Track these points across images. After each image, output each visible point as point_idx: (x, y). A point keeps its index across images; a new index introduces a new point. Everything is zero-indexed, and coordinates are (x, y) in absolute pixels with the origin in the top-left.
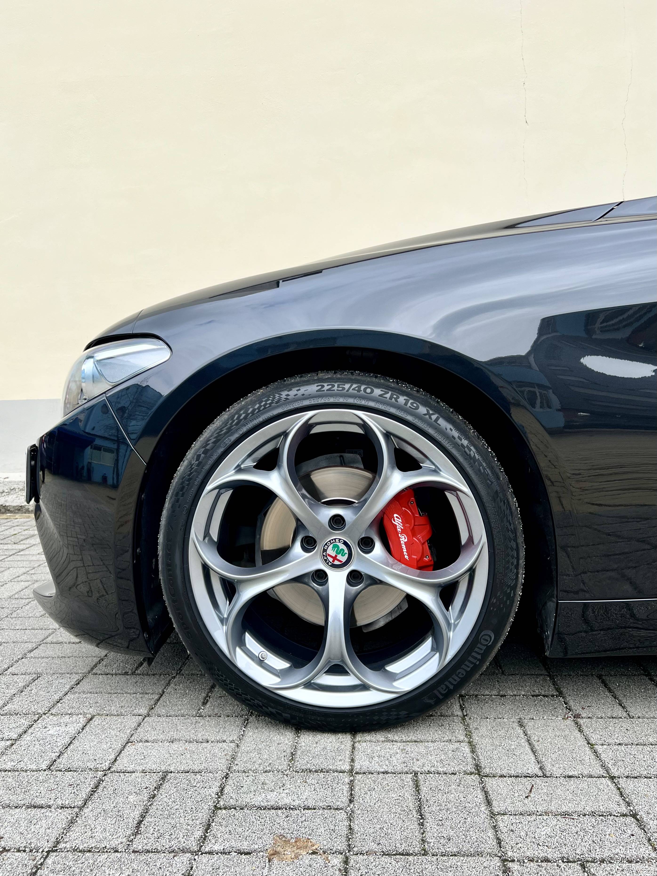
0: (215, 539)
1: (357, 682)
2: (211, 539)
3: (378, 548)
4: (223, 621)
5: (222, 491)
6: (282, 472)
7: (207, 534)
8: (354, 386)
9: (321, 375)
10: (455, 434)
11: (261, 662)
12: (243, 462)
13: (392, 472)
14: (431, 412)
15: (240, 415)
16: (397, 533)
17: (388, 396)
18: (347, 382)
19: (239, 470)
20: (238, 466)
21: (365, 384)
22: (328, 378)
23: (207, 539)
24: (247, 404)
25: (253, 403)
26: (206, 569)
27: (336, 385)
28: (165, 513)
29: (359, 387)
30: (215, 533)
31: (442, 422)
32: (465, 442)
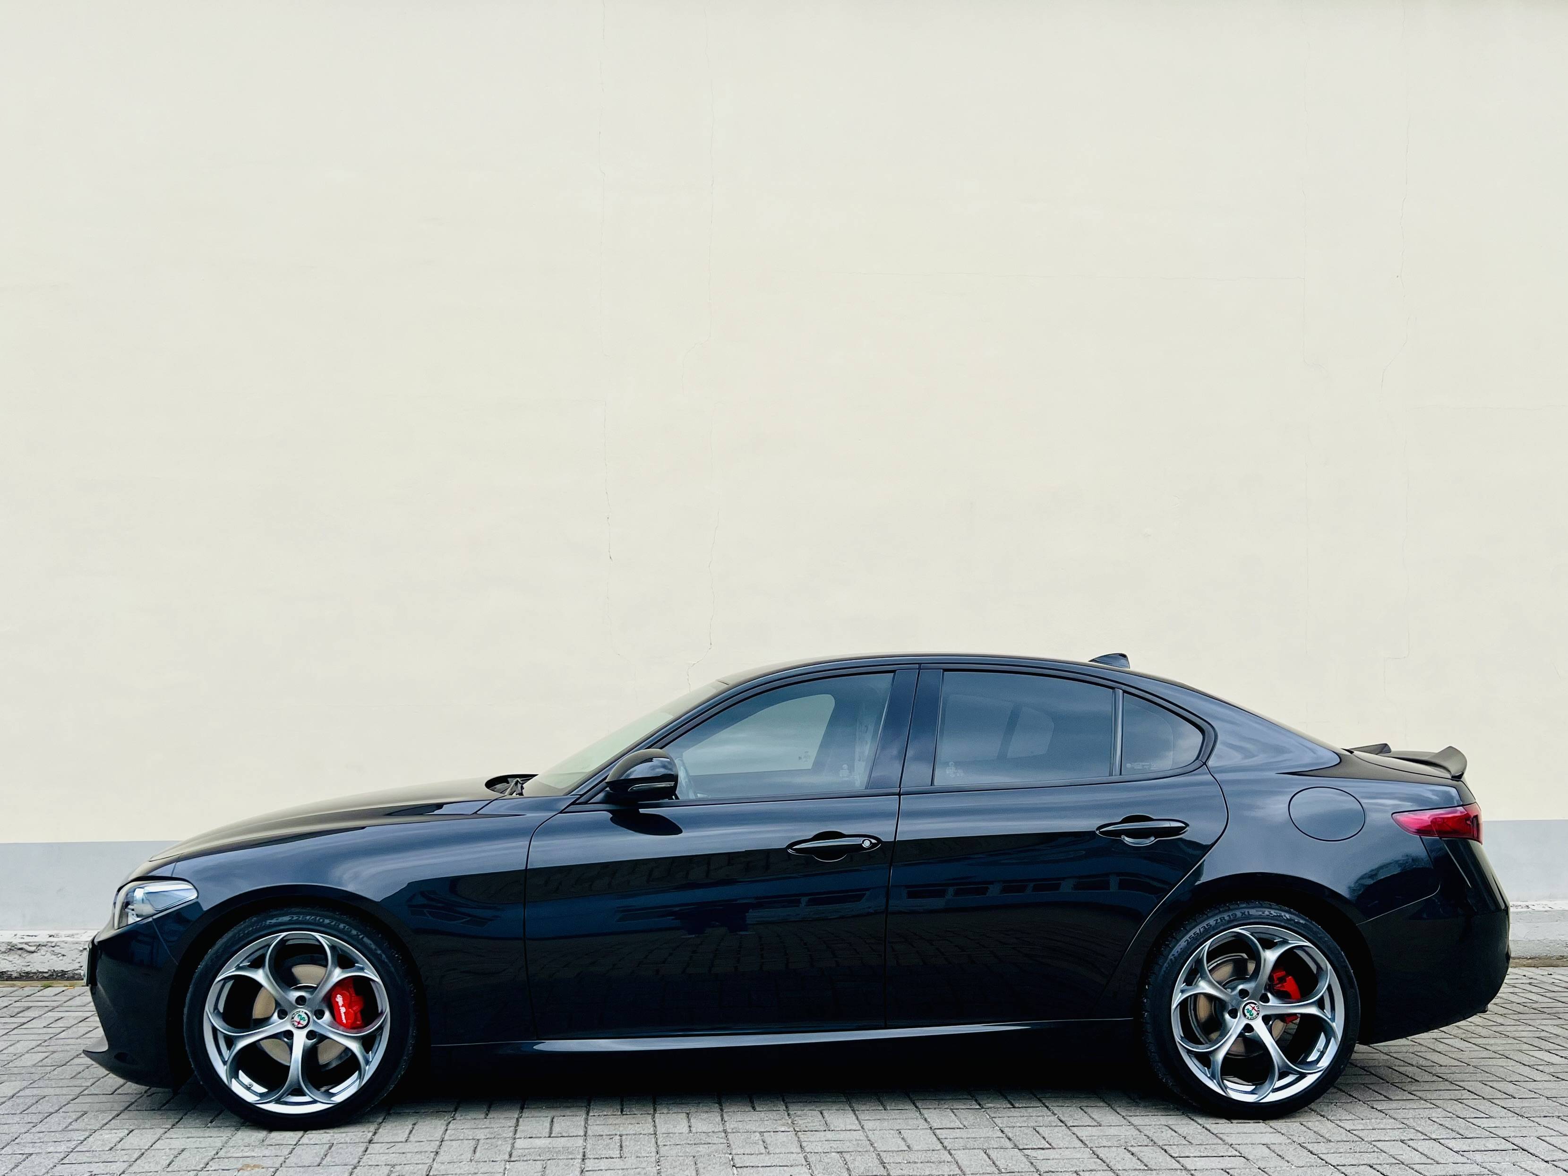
0: (222, 1011)
1: (311, 1100)
2: (219, 1011)
3: (327, 1015)
4: (225, 1063)
5: (227, 981)
6: (265, 970)
7: (216, 1007)
8: (313, 917)
9: (293, 910)
10: (373, 946)
11: (248, 1088)
12: (241, 963)
13: (335, 968)
14: (359, 934)
15: (239, 934)
16: (339, 1007)
17: (333, 923)
18: (309, 915)
19: (239, 968)
20: (238, 965)
21: (320, 916)
22: (297, 912)
23: (216, 1012)
24: (245, 927)
25: (248, 927)
26: (215, 1030)
27: (301, 916)
28: (189, 995)
29: (316, 918)
30: (221, 1008)
31: (365, 939)
32: (379, 952)
